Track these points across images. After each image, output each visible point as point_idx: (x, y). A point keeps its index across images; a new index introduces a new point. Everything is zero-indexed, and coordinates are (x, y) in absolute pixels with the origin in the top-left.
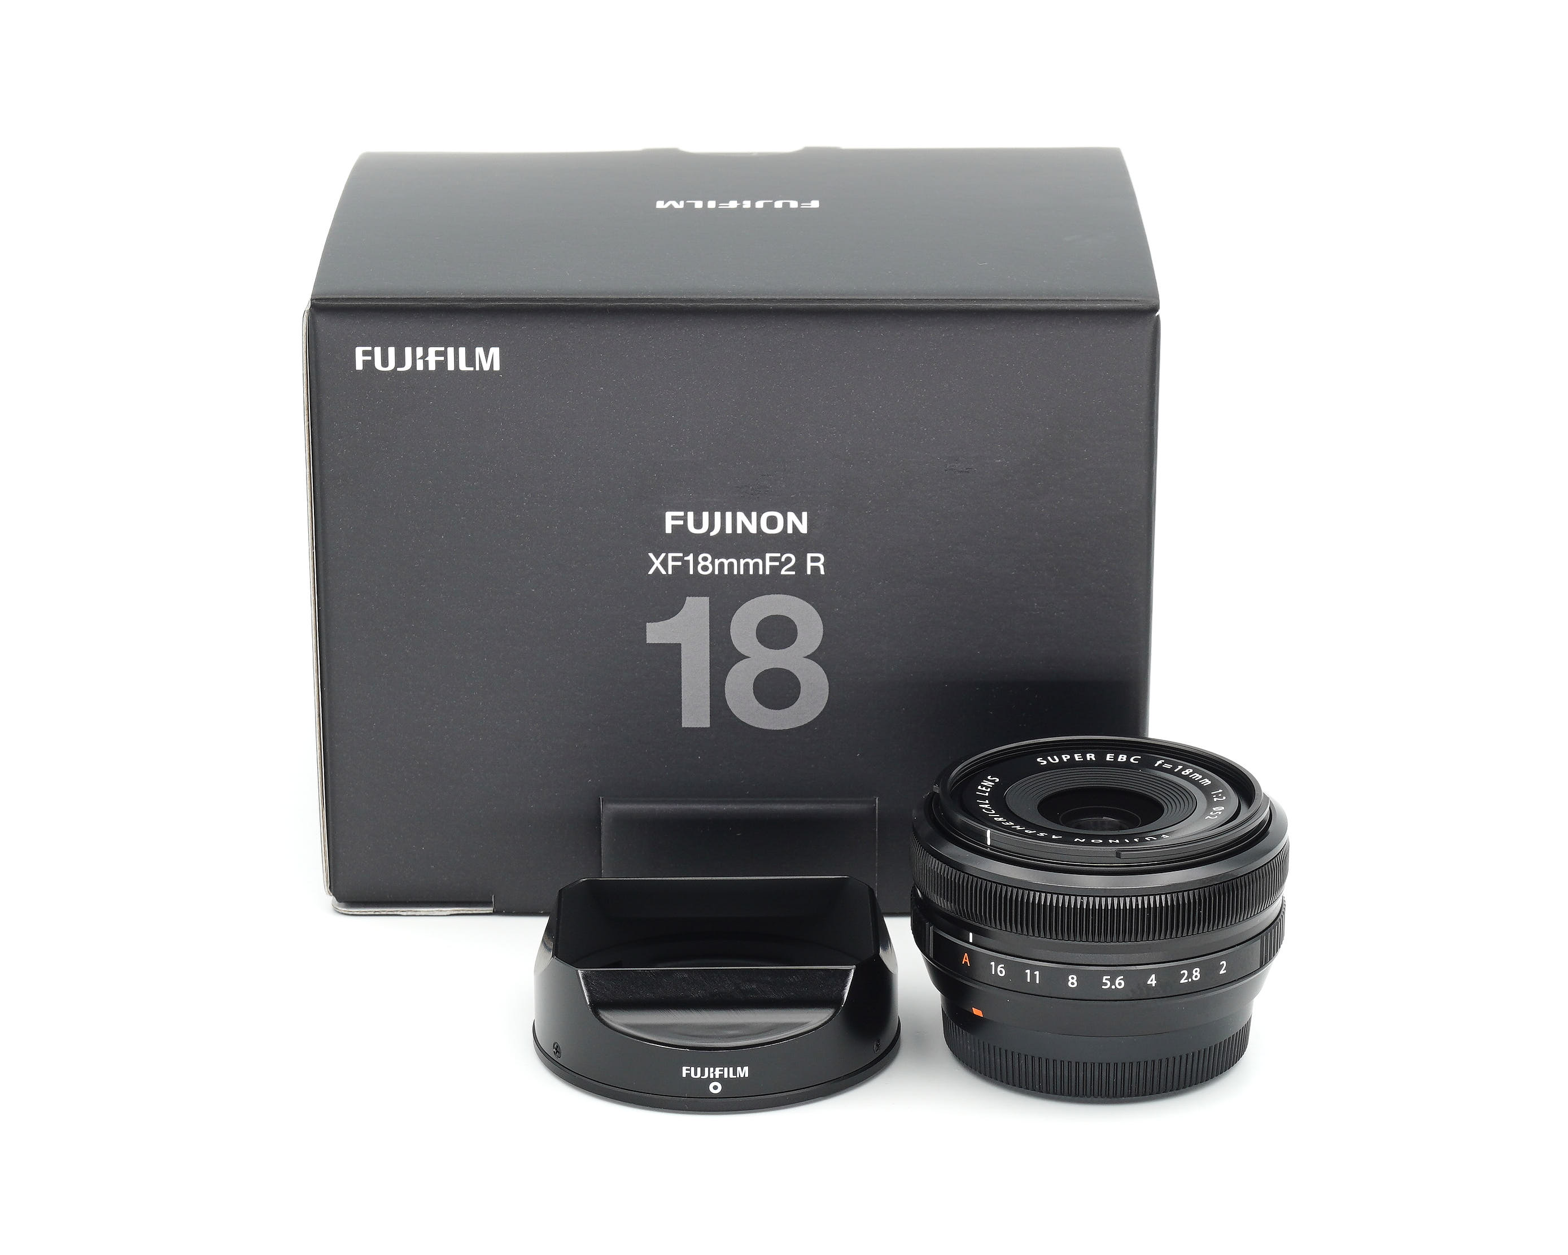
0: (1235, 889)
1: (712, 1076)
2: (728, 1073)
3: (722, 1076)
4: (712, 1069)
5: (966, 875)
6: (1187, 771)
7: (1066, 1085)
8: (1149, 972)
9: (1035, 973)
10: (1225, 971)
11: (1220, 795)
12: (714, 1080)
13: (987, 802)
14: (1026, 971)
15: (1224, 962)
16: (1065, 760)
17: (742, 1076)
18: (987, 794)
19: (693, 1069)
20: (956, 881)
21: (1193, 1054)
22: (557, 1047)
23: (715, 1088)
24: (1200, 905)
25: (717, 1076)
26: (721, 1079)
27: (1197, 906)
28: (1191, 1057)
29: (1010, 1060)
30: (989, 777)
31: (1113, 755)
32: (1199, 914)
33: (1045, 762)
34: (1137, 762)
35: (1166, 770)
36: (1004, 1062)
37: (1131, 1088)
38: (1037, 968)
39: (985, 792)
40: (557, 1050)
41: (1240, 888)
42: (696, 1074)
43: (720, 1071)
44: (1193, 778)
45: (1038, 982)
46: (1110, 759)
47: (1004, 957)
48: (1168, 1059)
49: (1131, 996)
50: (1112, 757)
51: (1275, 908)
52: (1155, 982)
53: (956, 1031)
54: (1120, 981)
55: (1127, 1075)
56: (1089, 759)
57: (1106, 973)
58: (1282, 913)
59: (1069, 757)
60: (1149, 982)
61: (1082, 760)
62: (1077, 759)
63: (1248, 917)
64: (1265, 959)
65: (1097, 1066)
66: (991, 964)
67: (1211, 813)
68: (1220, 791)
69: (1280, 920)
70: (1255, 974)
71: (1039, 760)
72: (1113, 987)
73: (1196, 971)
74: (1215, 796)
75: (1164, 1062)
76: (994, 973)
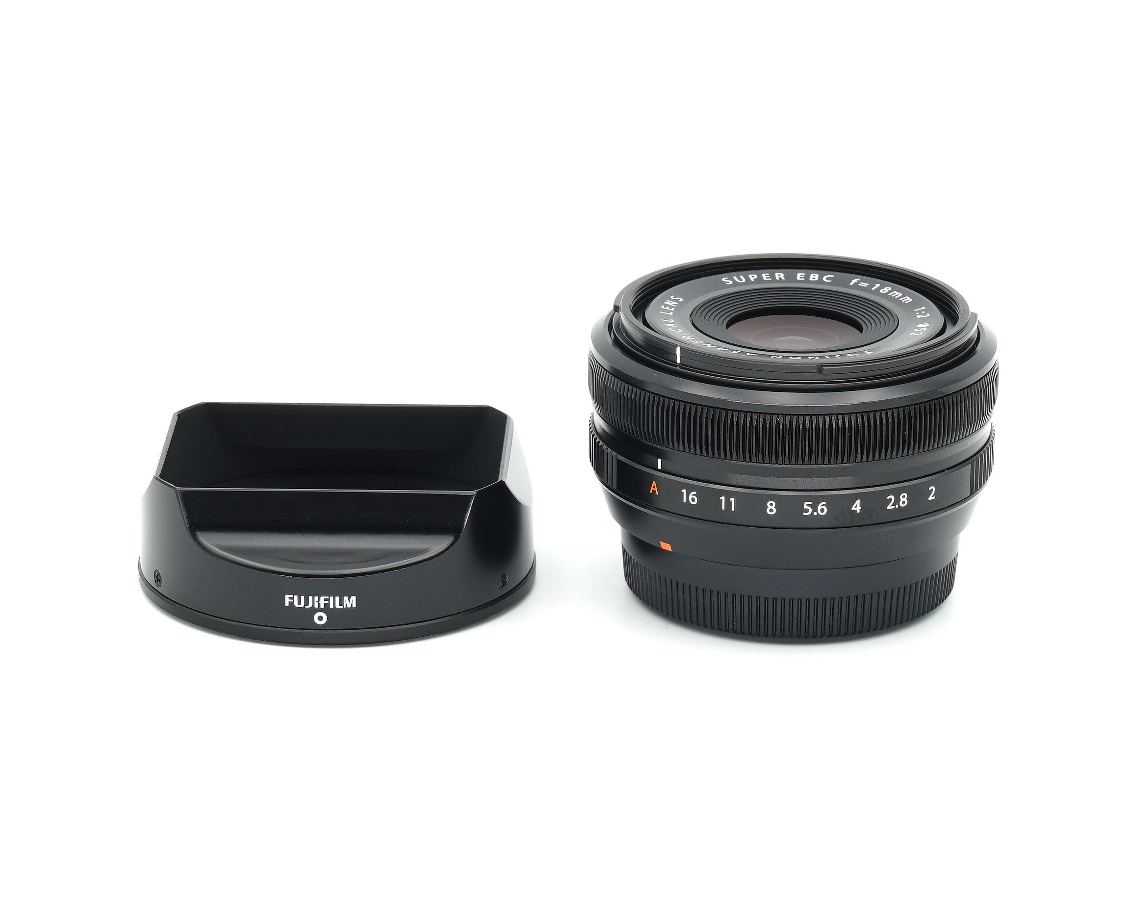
0: (942, 409)
1: (316, 606)
2: (334, 602)
3: (327, 605)
4: (316, 598)
5: (647, 394)
6: (885, 289)
7: (762, 623)
8: (855, 497)
9: (731, 500)
10: (934, 498)
11: (923, 312)
12: (319, 609)
13: (672, 321)
14: (721, 498)
15: (933, 488)
16: (753, 280)
17: (349, 606)
18: (671, 314)
19: (296, 597)
20: (637, 400)
21: (899, 589)
22: (158, 575)
23: (320, 618)
24: (904, 424)
25: (322, 606)
26: (326, 609)
27: (902, 426)
28: (896, 593)
29: (701, 598)
30: (672, 297)
31: (804, 274)
32: (904, 434)
33: (731, 282)
34: (830, 281)
35: (862, 289)
36: (694, 601)
37: (832, 625)
38: (732, 494)
39: (670, 311)
40: (158, 578)
41: (947, 407)
42: (299, 603)
43: (325, 600)
44: (892, 296)
45: (733, 509)
46: (800, 278)
47: (696, 483)
48: (872, 594)
49: (834, 524)
50: (803, 277)
51: (984, 433)
52: (860, 508)
53: (637, 567)
54: (823, 507)
55: (828, 612)
56: (777, 279)
57: (807, 499)
58: (992, 439)
59: (756, 277)
60: (853, 508)
61: (771, 279)
62: (765, 279)
63: (957, 440)
64: (976, 486)
65: (795, 602)
66: (682, 491)
67: (916, 330)
68: (923, 308)
69: (990, 445)
70: (965, 502)
71: (724, 280)
72: (815, 514)
73: (904, 497)
74: (917, 313)
75: (868, 598)
76: (685, 501)
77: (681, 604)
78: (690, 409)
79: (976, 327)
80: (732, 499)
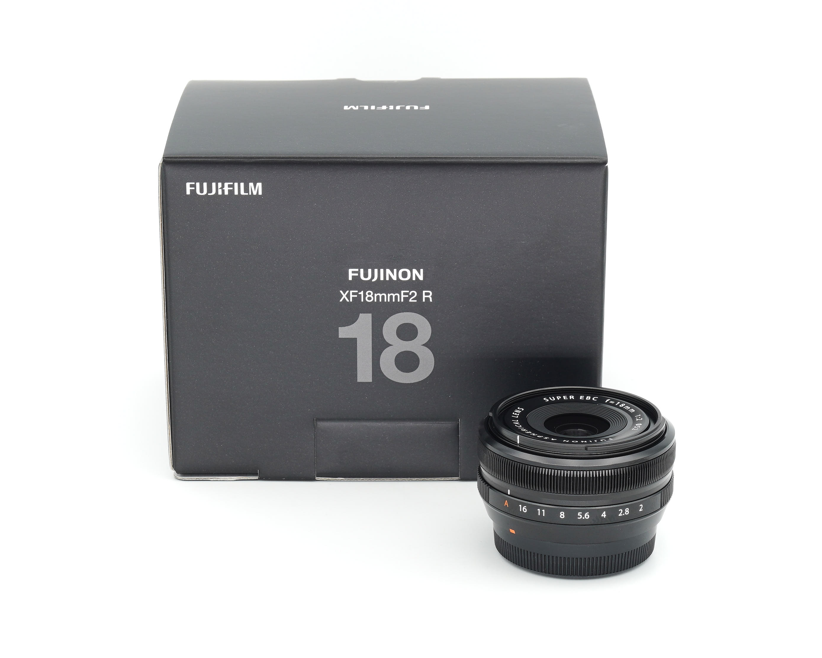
0: (648, 467)
6: (622, 405)
7: (559, 569)
8: (602, 510)
10: (642, 510)
11: (639, 417)
13: (518, 421)
14: (538, 510)
15: (642, 505)
16: (559, 399)
21: (626, 553)
27: (627, 476)
28: (624, 555)
29: (529, 556)
30: (518, 408)
31: (584, 396)
32: (629, 480)
33: (548, 400)
34: (596, 400)
35: (611, 404)
36: (526, 557)
37: (593, 571)
38: (543, 508)
39: (516, 416)
41: (650, 466)
44: (625, 409)
45: (544, 515)
46: (582, 398)
47: (526, 502)
48: (612, 556)
49: (592, 523)
50: (583, 398)
51: (668, 477)
52: (606, 515)
53: (500, 540)
54: (588, 515)
55: (590, 564)
56: (571, 399)
57: (580, 511)
58: (672, 479)
59: (560, 397)
60: (602, 516)
61: (567, 399)
62: (565, 399)
63: (655, 481)
64: (663, 503)
65: (575, 559)
66: (520, 506)
67: (635, 427)
68: (640, 415)
69: (671, 483)
70: (658, 511)
71: (544, 399)
72: (584, 518)
73: (627, 510)
74: (637, 418)
75: (610, 558)
76: (521, 511)
77: (520, 559)
78: (525, 467)
79: (665, 424)
80: (543, 511)
